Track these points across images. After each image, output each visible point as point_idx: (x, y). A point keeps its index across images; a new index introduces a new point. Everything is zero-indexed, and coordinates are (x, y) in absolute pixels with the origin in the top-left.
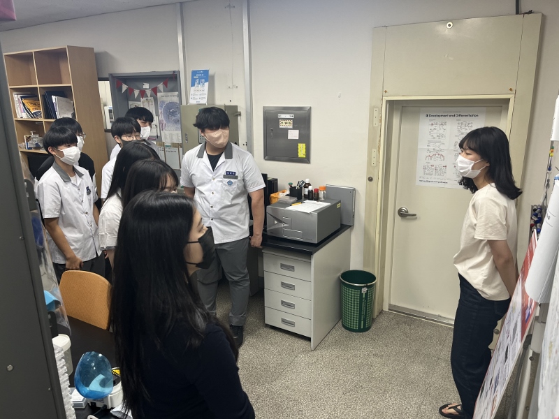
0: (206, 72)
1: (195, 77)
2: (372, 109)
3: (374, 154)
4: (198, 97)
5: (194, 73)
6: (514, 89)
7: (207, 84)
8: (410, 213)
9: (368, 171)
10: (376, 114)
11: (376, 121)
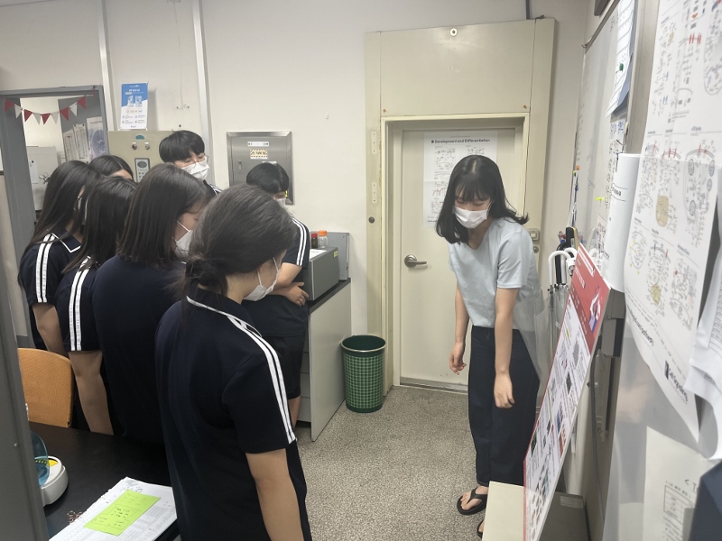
0: (143, 87)
1: (127, 93)
2: (369, 132)
3: (374, 189)
4: (133, 120)
5: (125, 88)
6: (528, 106)
7: (145, 103)
8: (418, 260)
9: (368, 210)
10: (374, 138)
11: (375, 148)
